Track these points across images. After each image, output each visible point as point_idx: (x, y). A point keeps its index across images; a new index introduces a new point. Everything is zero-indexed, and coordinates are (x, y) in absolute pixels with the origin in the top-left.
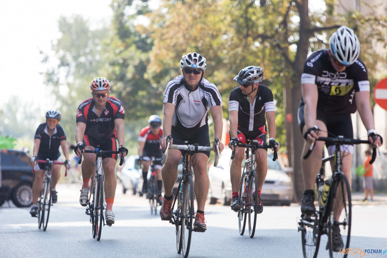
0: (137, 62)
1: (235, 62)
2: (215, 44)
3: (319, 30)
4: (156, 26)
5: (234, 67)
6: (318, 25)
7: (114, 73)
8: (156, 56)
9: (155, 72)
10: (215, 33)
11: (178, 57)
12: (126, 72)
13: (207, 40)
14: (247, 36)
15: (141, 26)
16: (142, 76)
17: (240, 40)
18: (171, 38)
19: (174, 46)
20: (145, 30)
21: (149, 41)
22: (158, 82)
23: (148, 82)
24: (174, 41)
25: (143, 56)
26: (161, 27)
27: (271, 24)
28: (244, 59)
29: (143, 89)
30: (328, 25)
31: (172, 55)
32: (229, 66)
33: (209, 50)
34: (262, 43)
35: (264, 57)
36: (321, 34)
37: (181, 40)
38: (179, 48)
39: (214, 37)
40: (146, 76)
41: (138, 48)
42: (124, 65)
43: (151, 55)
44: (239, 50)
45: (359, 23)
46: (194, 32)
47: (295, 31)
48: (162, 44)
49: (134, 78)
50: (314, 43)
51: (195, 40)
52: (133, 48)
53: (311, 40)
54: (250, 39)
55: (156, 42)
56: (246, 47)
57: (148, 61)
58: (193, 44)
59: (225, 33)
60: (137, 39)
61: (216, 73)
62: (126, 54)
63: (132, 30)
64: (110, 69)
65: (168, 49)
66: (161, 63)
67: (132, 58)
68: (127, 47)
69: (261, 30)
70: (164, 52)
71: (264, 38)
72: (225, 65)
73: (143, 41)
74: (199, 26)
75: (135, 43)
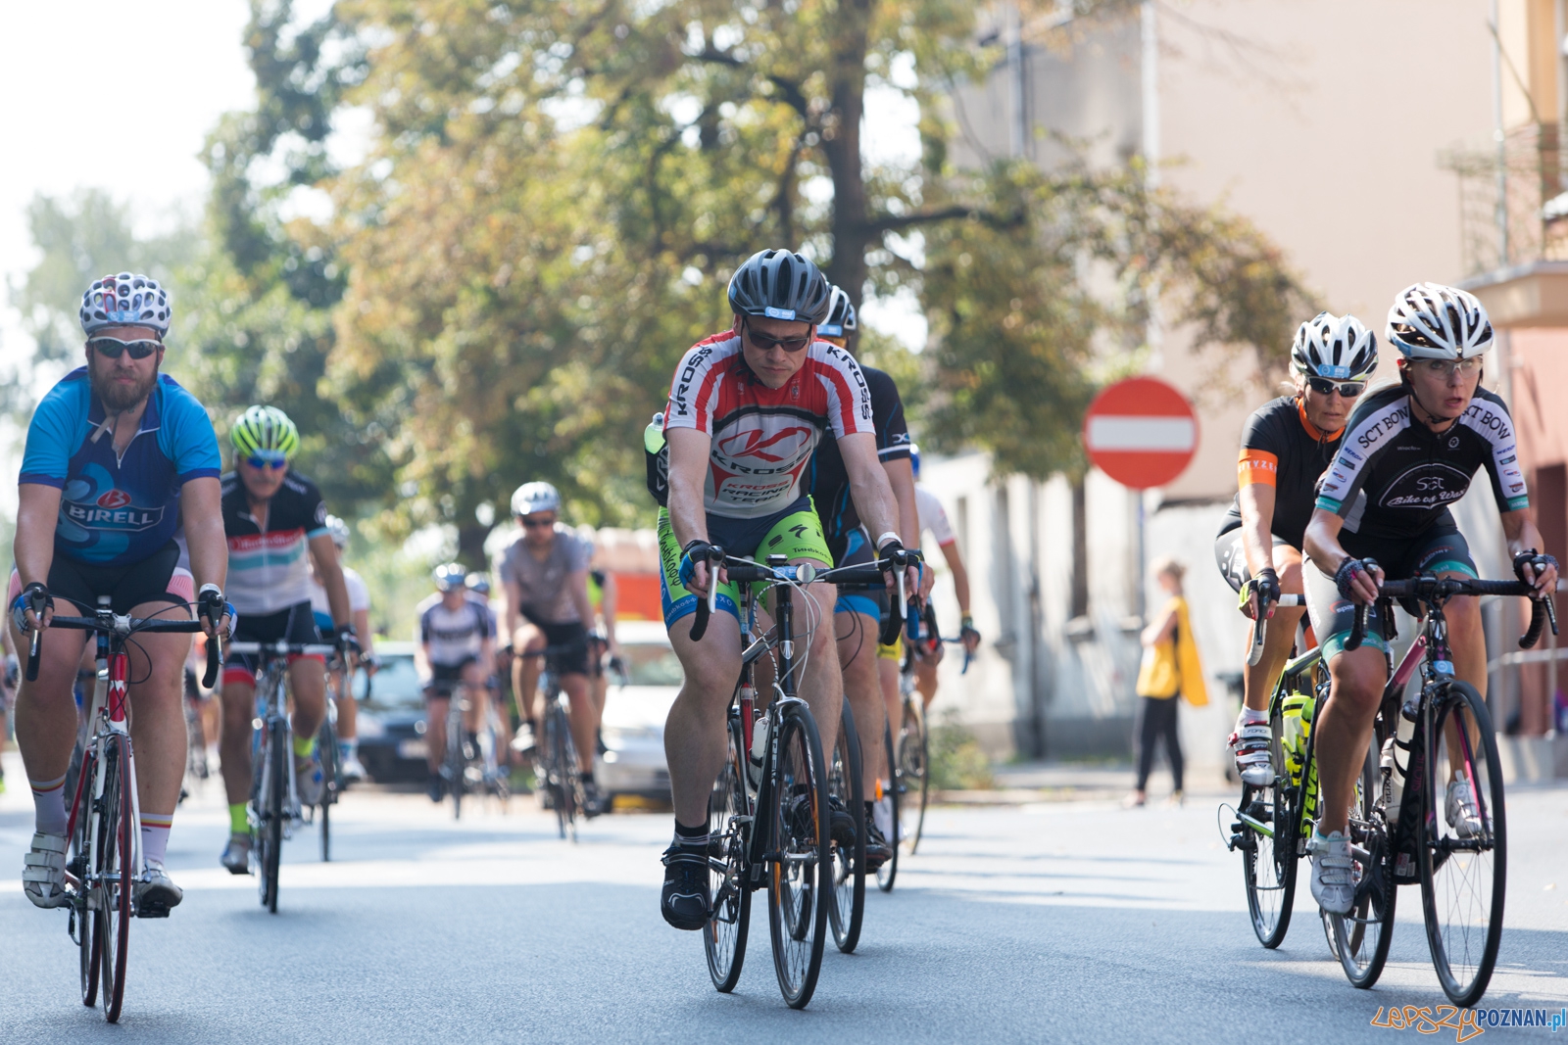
0: (292, 341)
1: (618, 337)
2: (552, 277)
3: (901, 225)
4: (353, 223)
5: (618, 351)
6: (895, 207)
7: (217, 378)
8: (357, 320)
9: (355, 373)
10: (550, 242)
11: (430, 323)
12: (255, 377)
13: (527, 264)
14: (658, 248)
15: (305, 223)
16: (312, 388)
17: (635, 261)
18: (404, 261)
19: (416, 285)
20: (317, 235)
21: (331, 271)
22: (366, 408)
23: (330, 408)
24: (414, 270)
25: (314, 322)
26: (373, 223)
27: (738, 209)
28: (649, 325)
30: (932, 208)
31: (408, 315)
32: (597, 353)
33: (531, 298)
34: (708, 270)
35: (716, 315)
36: (904, 235)
37: (439, 267)
38: (434, 294)
39: (546, 254)
40: (324, 389)
41: (297, 294)
42: (252, 352)
43: (341, 316)
44: (634, 293)
45: (1031, 197)
46: (482, 240)
47: (820, 228)
48: (375, 281)
50: (884, 267)
51: (484, 265)
52: (279, 295)
53: (873, 258)
54: (667, 259)
55: (355, 275)
56: (657, 284)
57: (331, 336)
58: (479, 280)
59: (585, 241)
60: (291, 264)
61: (557, 374)
62: (257, 315)
63: (276, 235)
64: (206, 367)
65: (394, 296)
66: (375, 343)
67: (277, 329)
68: (259, 292)
69: (703, 228)
70: (382, 306)
71: (715, 254)
72: (587, 347)
73: (313, 272)
74: (498, 218)
75: (287, 276)
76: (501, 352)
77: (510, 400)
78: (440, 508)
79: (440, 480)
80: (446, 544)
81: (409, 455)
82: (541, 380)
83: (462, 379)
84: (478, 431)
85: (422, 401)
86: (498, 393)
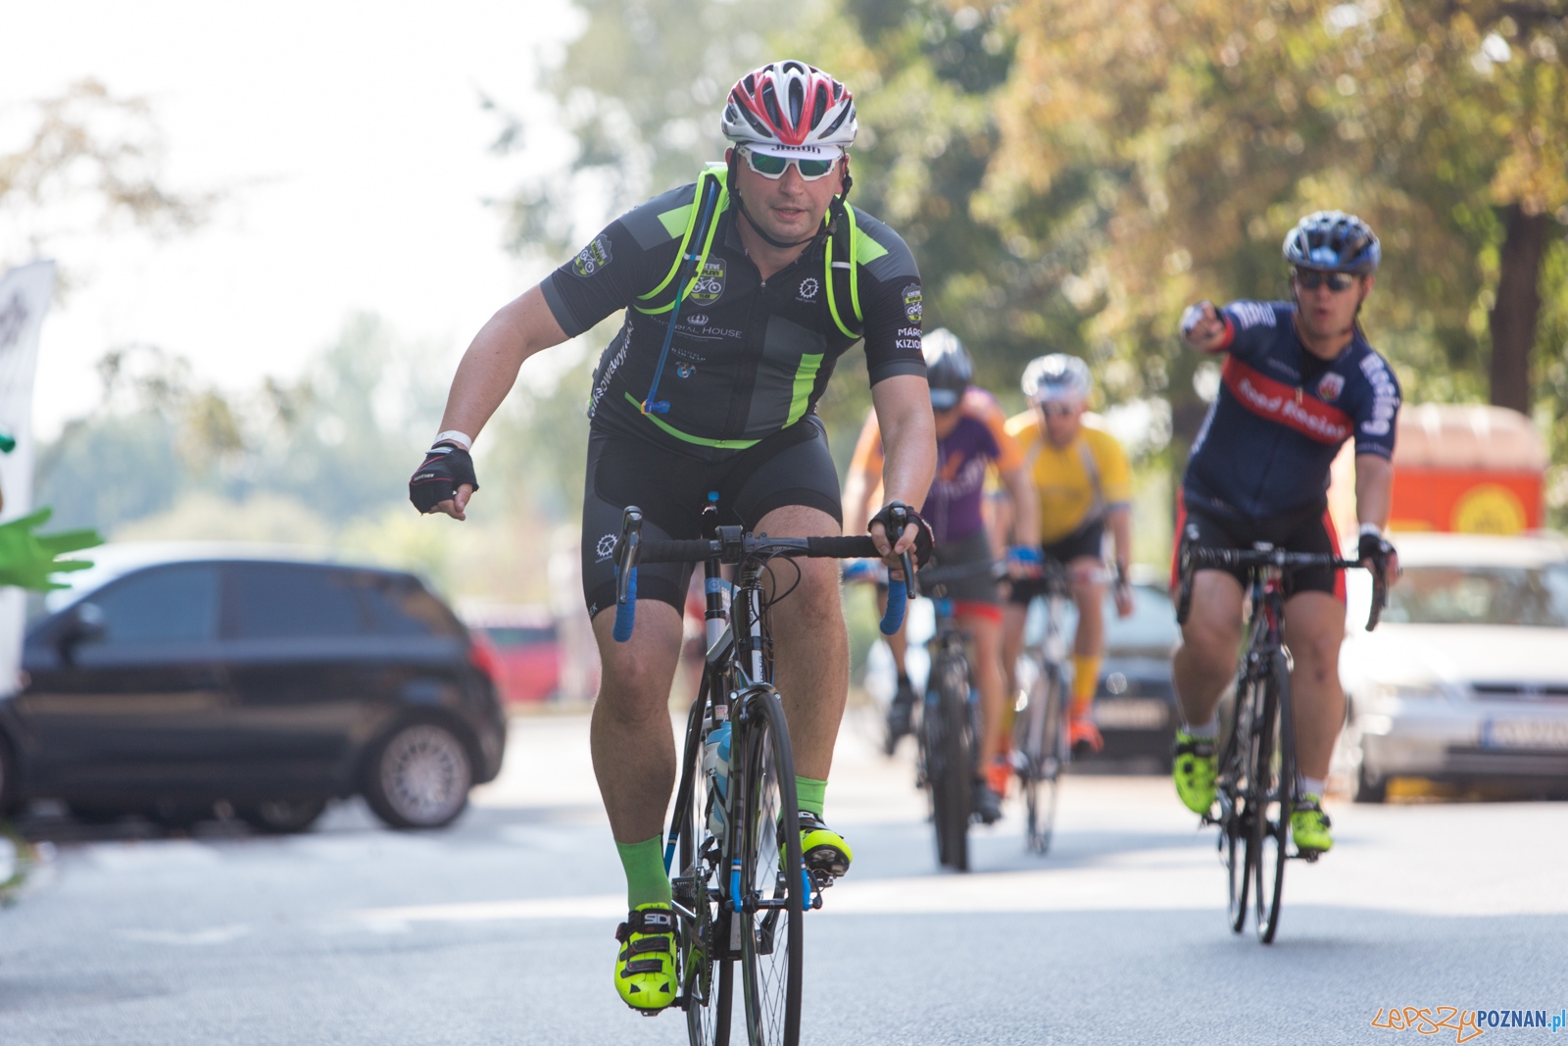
0: (936, 141)
1: (1394, 134)
2: (1300, 50)
5: (1392, 157)
8: (1032, 113)
9: (1027, 188)
11: (1132, 114)
12: (884, 190)
13: (1266, 31)
14: (1449, 10)
16: (962, 206)
17: (1417, 28)
18: (1096, 28)
19: (1112, 63)
21: (993, 43)
22: (1040, 234)
23: (989, 236)
24: (1108, 42)
25: (968, 114)
28: (1435, 117)
29: (968, 267)
31: (1102, 104)
32: (1365, 157)
33: (1273, 78)
34: (1519, 40)
35: (1530, 105)
37: (1143, 37)
38: (1136, 74)
39: (1295, 18)
40: (981, 207)
41: (944, 74)
42: (880, 156)
43: (1008, 106)
48: (1055, 57)
49: (923, 215)
51: (1207, 33)
52: (918, 75)
54: (1462, 24)
55: (1027, 49)
56: (1448, 60)
57: (993, 137)
58: (1199, 56)
60: (934, 31)
61: (1309, 186)
65: (1082, 78)
66: (1051, 141)
67: (915, 124)
68: (892, 71)
70: (1066, 91)
71: (1527, 16)
72: (1350, 149)
73: (968, 44)
75: (929, 49)
76: (1231, 158)
77: (1243, 222)
78: (1144, 373)
79: (1146, 338)
80: (1153, 425)
81: (1101, 303)
82: (1285, 195)
83: (1174, 191)
84: (1201, 265)
85: (1122, 226)
86: (1227, 214)
